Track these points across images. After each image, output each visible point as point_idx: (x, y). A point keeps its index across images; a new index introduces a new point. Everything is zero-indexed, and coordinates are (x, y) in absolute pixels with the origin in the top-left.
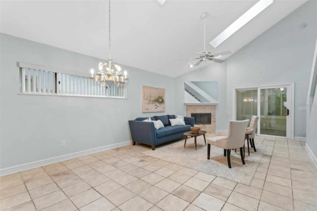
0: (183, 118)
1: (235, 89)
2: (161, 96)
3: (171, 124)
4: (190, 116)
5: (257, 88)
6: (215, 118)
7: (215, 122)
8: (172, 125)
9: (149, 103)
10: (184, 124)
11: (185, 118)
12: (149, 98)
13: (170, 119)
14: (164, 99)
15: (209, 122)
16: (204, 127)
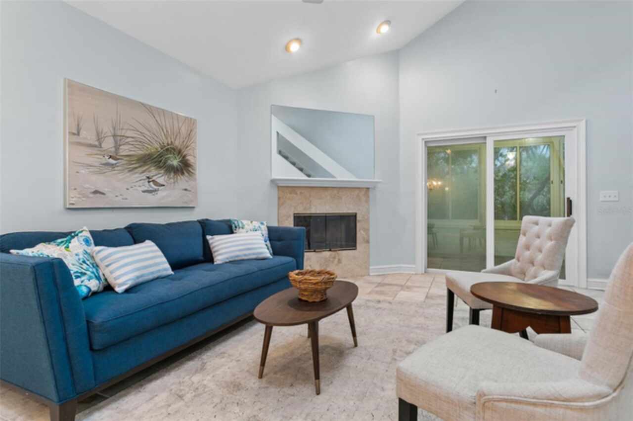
0: (266, 232)
1: (423, 139)
2: (177, 143)
3: (214, 255)
4: (289, 223)
5: (485, 138)
6: (367, 230)
7: (368, 242)
8: (219, 259)
9: (107, 164)
10: (267, 253)
11: (270, 230)
12: (108, 144)
13: (208, 237)
14: (190, 158)
15: (350, 242)
16: (334, 258)
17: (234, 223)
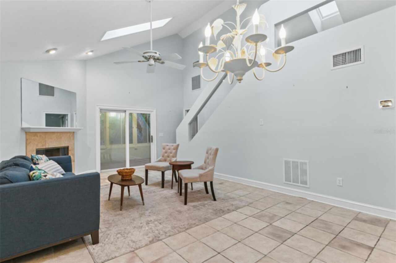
5: (125, 111)
17: (35, 157)
